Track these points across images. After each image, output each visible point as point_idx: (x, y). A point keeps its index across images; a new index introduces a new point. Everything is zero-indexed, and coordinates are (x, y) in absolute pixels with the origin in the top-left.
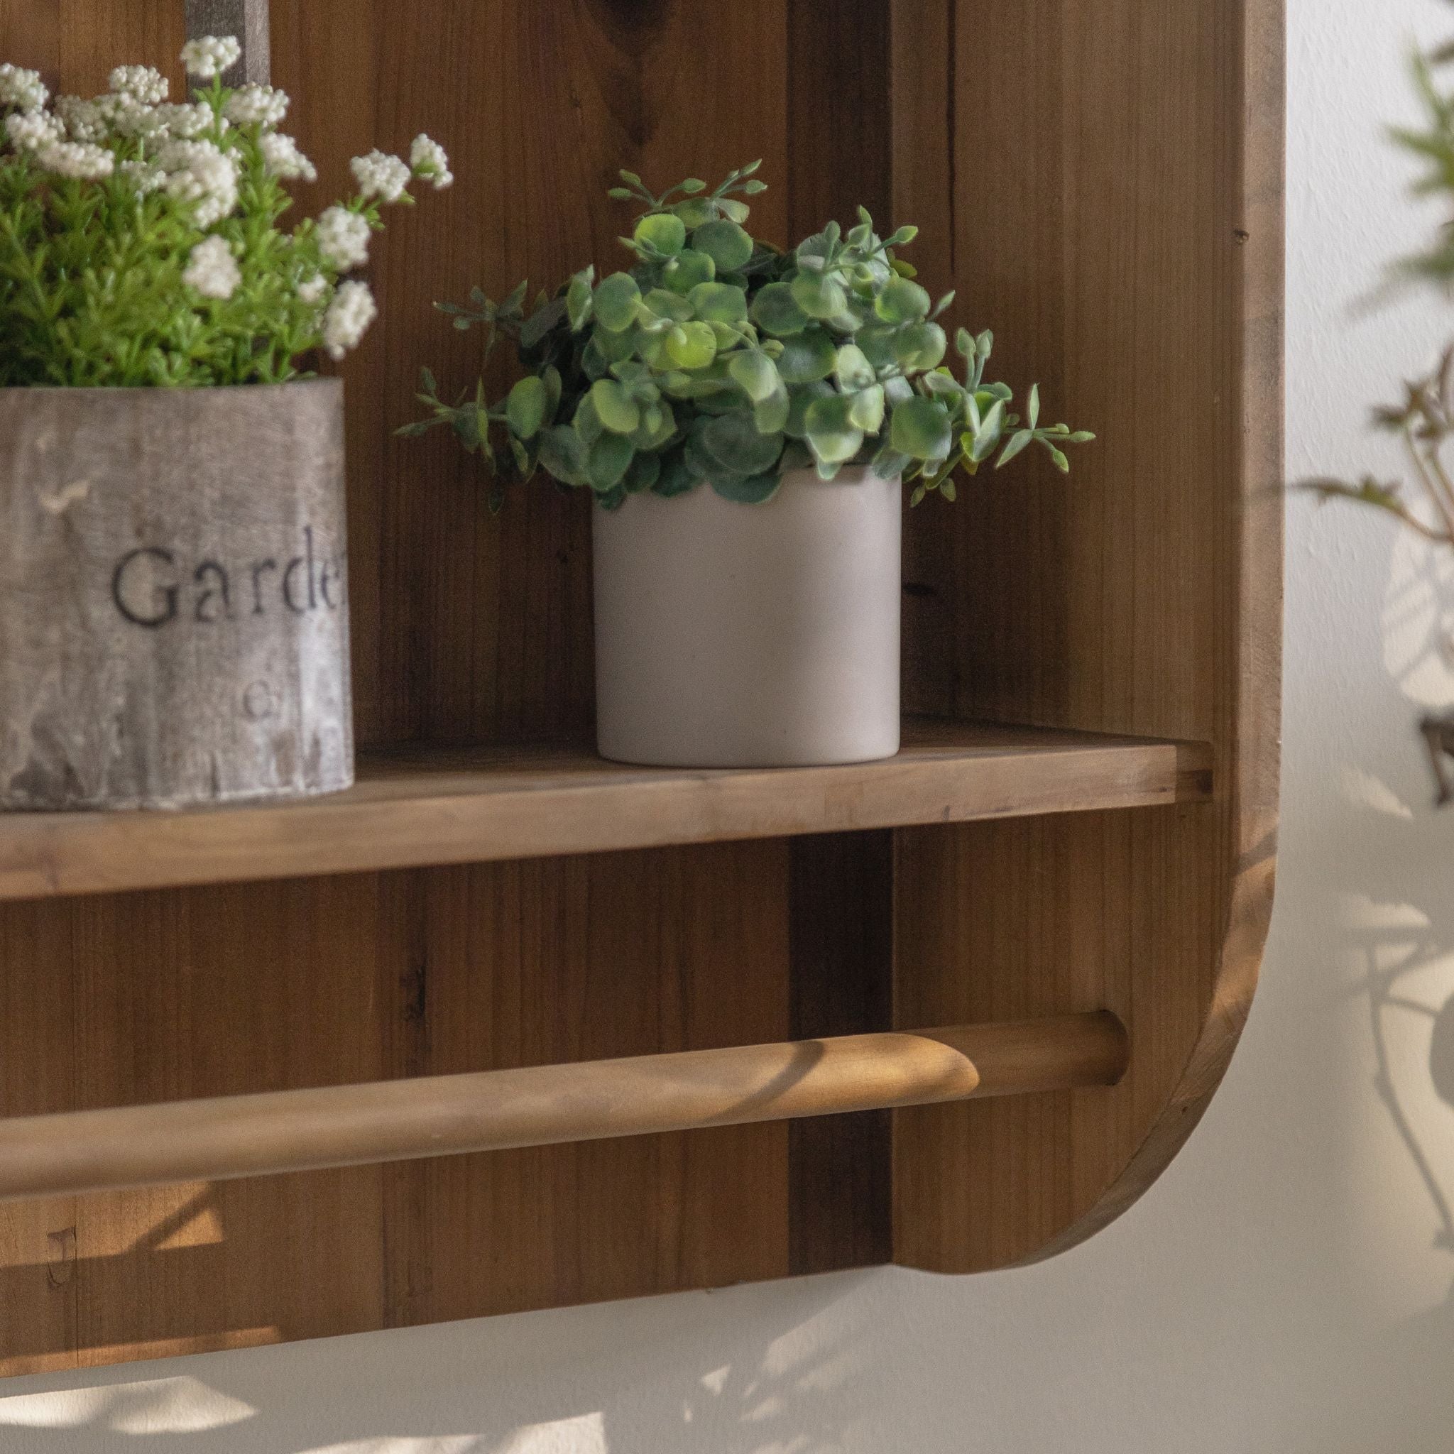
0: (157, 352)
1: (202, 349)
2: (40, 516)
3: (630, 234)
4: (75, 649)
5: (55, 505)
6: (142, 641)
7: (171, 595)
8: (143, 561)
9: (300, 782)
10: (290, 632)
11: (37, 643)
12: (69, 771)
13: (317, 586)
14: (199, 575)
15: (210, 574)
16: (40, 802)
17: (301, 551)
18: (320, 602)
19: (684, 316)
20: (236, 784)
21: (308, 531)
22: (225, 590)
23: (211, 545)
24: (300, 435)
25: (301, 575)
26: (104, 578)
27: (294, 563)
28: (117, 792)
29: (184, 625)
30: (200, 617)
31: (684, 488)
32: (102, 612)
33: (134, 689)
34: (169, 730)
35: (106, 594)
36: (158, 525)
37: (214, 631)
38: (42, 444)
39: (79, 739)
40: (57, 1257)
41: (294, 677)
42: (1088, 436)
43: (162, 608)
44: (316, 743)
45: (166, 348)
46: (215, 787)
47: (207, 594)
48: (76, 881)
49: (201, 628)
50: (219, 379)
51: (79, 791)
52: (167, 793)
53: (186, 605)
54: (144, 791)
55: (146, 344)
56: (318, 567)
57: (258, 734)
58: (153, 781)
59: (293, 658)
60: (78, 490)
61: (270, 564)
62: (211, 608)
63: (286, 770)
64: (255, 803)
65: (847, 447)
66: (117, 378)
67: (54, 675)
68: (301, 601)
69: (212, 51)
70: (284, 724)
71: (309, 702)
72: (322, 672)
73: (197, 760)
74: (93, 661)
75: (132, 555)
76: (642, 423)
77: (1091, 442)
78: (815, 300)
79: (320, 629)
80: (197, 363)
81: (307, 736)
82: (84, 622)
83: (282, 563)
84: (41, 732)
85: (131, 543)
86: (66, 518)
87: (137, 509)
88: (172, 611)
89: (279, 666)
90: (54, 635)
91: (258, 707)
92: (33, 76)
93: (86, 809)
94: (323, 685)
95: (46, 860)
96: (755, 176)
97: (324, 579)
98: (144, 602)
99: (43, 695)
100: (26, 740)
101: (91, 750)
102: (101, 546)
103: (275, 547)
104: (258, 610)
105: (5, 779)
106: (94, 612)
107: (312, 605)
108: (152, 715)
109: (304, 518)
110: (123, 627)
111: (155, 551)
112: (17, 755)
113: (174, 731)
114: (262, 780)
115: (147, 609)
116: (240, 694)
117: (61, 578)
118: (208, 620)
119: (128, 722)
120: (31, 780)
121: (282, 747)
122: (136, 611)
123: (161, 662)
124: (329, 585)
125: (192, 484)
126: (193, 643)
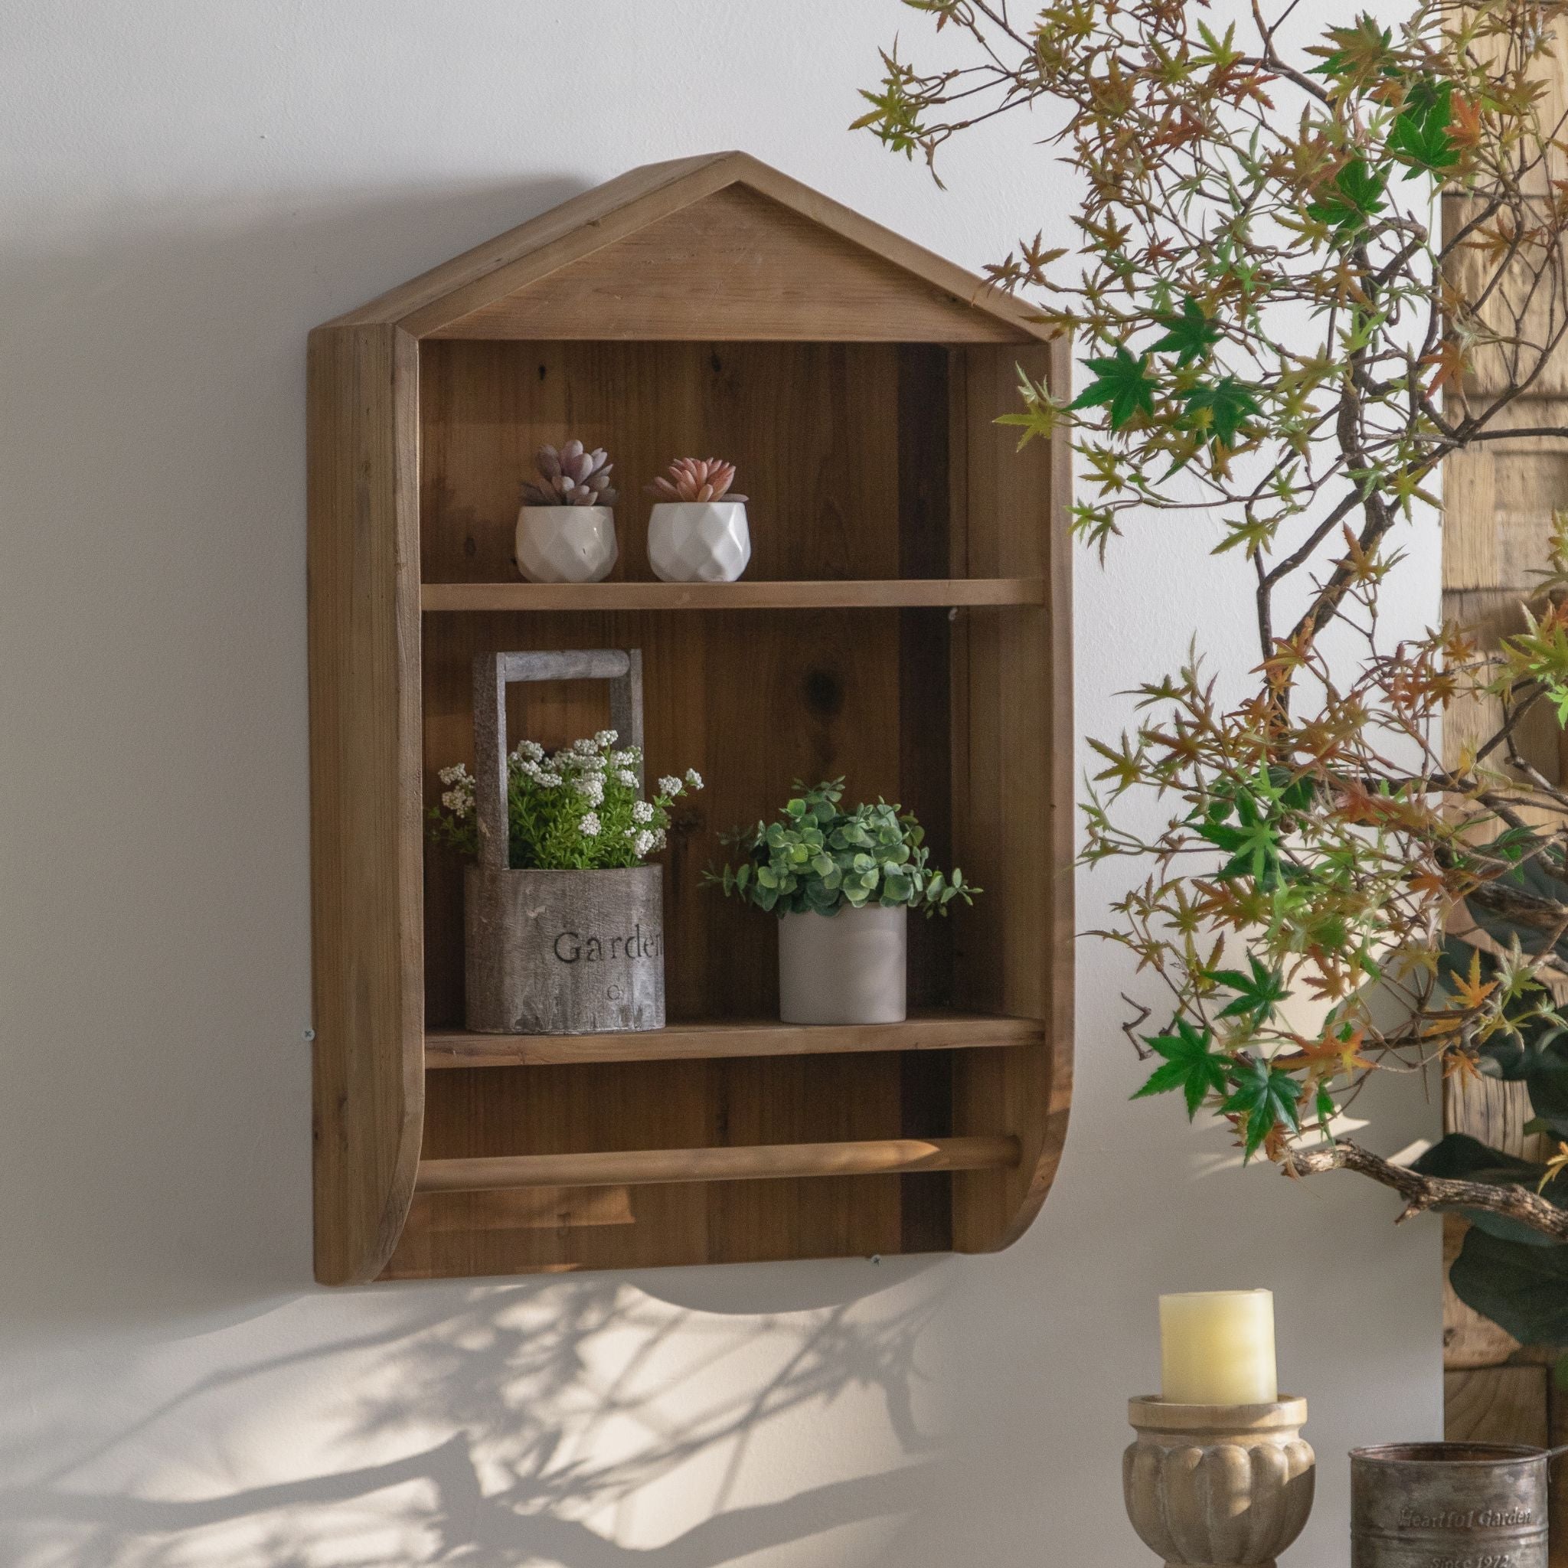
0: (577, 856)
1: (591, 854)
2: (527, 919)
3: (785, 806)
4: (539, 971)
5: (532, 915)
6: (566, 969)
7: (578, 950)
8: (566, 937)
9: (632, 1025)
10: (628, 967)
11: (525, 969)
12: (537, 1018)
13: (642, 948)
14: (589, 943)
15: (593, 942)
16: (526, 1030)
17: (634, 934)
18: (643, 953)
19: (797, 841)
20: (603, 1025)
21: (637, 926)
22: (600, 948)
23: (594, 931)
24: (633, 888)
25: (634, 945)
26: (551, 943)
27: (631, 938)
28: (555, 1027)
29: (582, 963)
30: (589, 959)
31: (804, 911)
32: (550, 956)
33: (562, 987)
34: (576, 1003)
35: (552, 950)
36: (572, 923)
37: (595, 965)
38: (527, 892)
39: (541, 1006)
40: (561, 1224)
41: (630, 984)
42: (979, 890)
43: (574, 956)
44: (640, 1010)
45: (581, 854)
46: (595, 1027)
47: (592, 950)
48: (532, 1060)
49: (590, 963)
50: (604, 866)
51: (541, 1027)
52: (575, 1028)
53: (583, 955)
54: (566, 1027)
55: (573, 852)
56: (642, 940)
57: (613, 1006)
58: (570, 1023)
59: (629, 976)
60: (541, 909)
61: (620, 939)
62: (593, 956)
63: (626, 1020)
64: (612, 1032)
65: (862, 895)
66: (559, 865)
67: (531, 981)
68: (634, 954)
69: (605, 736)
70: (625, 1002)
71: (637, 994)
72: (644, 982)
73: (587, 1015)
74: (546, 976)
75: (562, 935)
76: (779, 884)
77: (980, 894)
78: (851, 835)
79: (643, 965)
80: (591, 860)
81: (636, 1007)
82: (543, 959)
83: (625, 938)
84: (527, 1004)
85: (563, 931)
86: (536, 919)
87: (564, 916)
88: (578, 957)
89: (623, 979)
90: (532, 965)
91: (613, 995)
92: (538, 745)
93: (542, 1034)
94: (644, 987)
95: (519, 1052)
96: (841, 783)
97: (645, 945)
98: (567, 954)
99: (527, 989)
100: (521, 1006)
101: (545, 1011)
102: (550, 931)
103: (621, 932)
104: (614, 957)
105: (513, 1021)
106: (547, 957)
107: (639, 955)
108: (569, 997)
109: (635, 921)
110: (558, 962)
111: (571, 933)
112: (518, 1012)
113: (578, 1004)
114: (615, 1024)
115: (568, 956)
116: (606, 990)
117: (535, 943)
118: (593, 960)
119: (560, 1000)
120: (523, 1022)
121: (624, 1011)
122: (563, 956)
123: (573, 976)
124: (648, 948)
125: (586, 907)
126: (586, 970)
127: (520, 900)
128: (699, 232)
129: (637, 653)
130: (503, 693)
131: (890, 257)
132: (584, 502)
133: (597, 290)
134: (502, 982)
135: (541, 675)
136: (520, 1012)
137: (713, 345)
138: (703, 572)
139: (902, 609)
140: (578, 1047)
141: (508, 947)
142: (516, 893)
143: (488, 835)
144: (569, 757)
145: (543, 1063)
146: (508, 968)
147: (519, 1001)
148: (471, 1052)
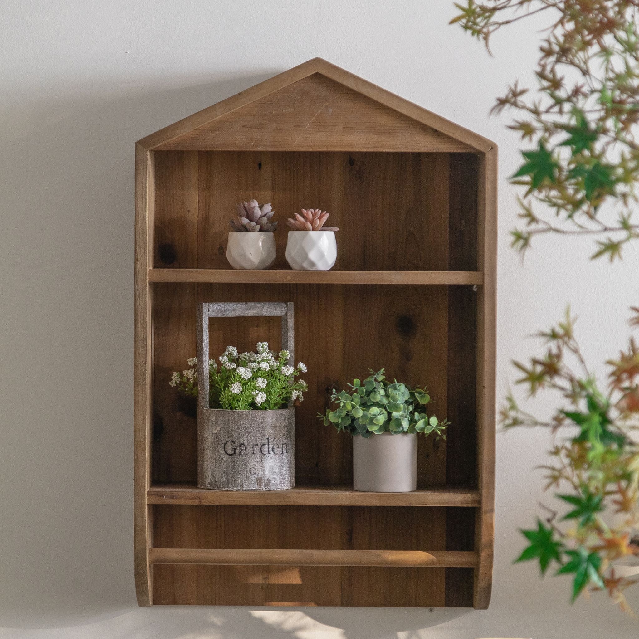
2: (213, 433)
4: (217, 459)
5: (215, 431)
6: (229, 458)
7: (235, 449)
8: (229, 443)
9: (263, 487)
10: (262, 458)
11: (212, 457)
12: (216, 482)
13: (270, 450)
14: (240, 446)
15: (243, 446)
16: (212, 488)
17: (266, 442)
18: (271, 452)
20: (247, 486)
21: (268, 439)
22: (246, 449)
23: (243, 440)
24: (266, 420)
25: (266, 448)
26: (223, 446)
27: (264, 445)
28: (224, 487)
29: (237, 456)
30: (240, 454)
32: (222, 452)
33: (227, 467)
34: (233, 475)
35: (223, 449)
36: (232, 436)
37: (243, 457)
38: (213, 420)
39: (218, 476)
41: (263, 467)
43: (233, 452)
44: (269, 480)
46: (243, 487)
47: (242, 450)
48: (205, 503)
51: (217, 486)
52: (233, 488)
53: (237, 452)
54: (228, 487)
56: (271, 446)
57: (253, 477)
58: (230, 485)
59: (262, 463)
60: (219, 429)
61: (257, 445)
62: (242, 453)
63: (260, 485)
64: (251, 490)
67: (214, 464)
68: (266, 452)
70: (259, 476)
71: (266, 472)
72: (271, 467)
73: (239, 482)
74: (220, 461)
75: (228, 441)
79: (271, 458)
81: (266, 479)
82: (219, 453)
83: (260, 444)
84: (212, 475)
85: (228, 440)
86: (216, 434)
87: (228, 432)
88: (235, 453)
89: (258, 465)
90: (214, 456)
91: (253, 472)
93: (218, 490)
94: (272, 469)
95: (198, 498)
97: (273, 448)
98: (229, 450)
99: (213, 467)
100: (210, 476)
101: (220, 478)
102: (222, 439)
103: (258, 441)
104: (253, 453)
105: (207, 483)
106: (221, 452)
107: (269, 453)
108: (230, 472)
109: (267, 436)
110: (226, 455)
111: (231, 441)
112: (209, 479)
113: (234, 476)
114: (253, 486)
115: (230, 452)
116: (248, 470)
117: (215, 446)
118: (242, 455)
119: (226, 473)
120: (210, 484)
121: (259, 481)
122: (228, 452)
123: (233, 462)
124: (275, 450)
125: (239, 429)
126: (239, 459)
127: (210, 424)
128: (299, 98)
129: (291, 305)
130: (207, 323)
131: (398, 110)
132: (253, 230)
133: (244, 126)
134: (204, 463)
135: (232, 314)
136: (210, 478)
137: (350, 153)
138: (305, 265)
139: (450, 286)
140: (229, 497)
141: (206, 447)
142: (209, 420)
143: (200, 391)
144: (245, 355)
145: (210, 504)
146: (205, 457)
147: (209, 473)
148: (173, 497)
